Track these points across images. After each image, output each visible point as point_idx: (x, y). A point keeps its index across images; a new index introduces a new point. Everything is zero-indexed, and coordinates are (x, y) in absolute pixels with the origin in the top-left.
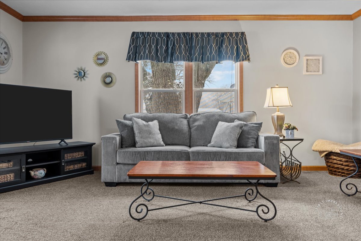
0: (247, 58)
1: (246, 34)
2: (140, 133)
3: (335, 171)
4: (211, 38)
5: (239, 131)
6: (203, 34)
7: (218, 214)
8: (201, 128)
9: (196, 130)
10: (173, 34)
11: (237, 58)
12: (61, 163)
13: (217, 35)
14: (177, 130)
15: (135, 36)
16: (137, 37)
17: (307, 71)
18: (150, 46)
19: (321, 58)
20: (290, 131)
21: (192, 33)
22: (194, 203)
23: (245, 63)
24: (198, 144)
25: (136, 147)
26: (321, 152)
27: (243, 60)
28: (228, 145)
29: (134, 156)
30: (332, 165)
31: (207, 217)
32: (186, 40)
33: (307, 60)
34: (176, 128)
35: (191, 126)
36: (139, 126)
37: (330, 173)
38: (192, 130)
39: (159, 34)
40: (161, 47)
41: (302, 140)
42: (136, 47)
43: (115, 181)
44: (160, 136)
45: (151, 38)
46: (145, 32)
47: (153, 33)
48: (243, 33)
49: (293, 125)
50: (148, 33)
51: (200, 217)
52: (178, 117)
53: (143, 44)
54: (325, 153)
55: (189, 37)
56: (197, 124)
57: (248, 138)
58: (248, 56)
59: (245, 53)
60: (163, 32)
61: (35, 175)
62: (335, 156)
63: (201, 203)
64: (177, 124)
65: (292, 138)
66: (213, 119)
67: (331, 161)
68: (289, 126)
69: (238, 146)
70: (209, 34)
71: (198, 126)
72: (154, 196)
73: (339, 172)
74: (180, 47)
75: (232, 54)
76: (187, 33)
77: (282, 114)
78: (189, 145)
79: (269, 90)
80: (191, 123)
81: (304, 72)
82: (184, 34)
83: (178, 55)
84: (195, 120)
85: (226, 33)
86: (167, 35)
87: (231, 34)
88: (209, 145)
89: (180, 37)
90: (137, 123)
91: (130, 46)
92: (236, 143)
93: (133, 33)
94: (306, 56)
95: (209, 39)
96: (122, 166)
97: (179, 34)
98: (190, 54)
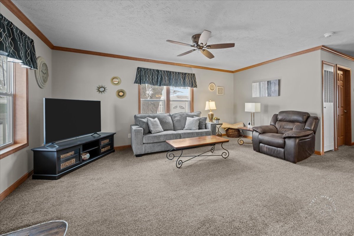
0: (196, 86)
1: (195, 74)
2: (153, 126)
3: (230, 136)
4: (180, 75)
5: (198, 122)
6: (176, 73)
7: (207, 159)
8: (179, 121)
9: (176, 122)
10: (161, 71)
11: (192, 86)
12: (99, 148)
13: (182, 73)
14: (167, 122)
15: (139, 70)
16: (141, 70)
17: (218, 93)
18: (149, 76)
19: (223, 88)
20: (217, 121)
21: (171, 72)
22: (196, 156)
23: (195, 89)
24: (178, 129)
25: (152, 134)
26: (225, 128)
27: (194, 87)
28: (195, 129)
29: (154, 138)
30: (229, 133)
31: (205, 161)
32: (168, 74)
33: (218, 88)
34: (167, 121)
35: (173, 120)
36: (152, 122)
37: (228, 137)
38: (174, 122)
39: (154, 70)
40: (155, 77)
41: (222, 124)
42: (140, 76)
43: (142, 154)
44: (161, 127)
45: (149, 72)
46: (146, 68)
47: (150, 69)
48: (194, 74)
49: (218, 118)
50: (147, 69)
51: (202, 161)
52: (167, 115)
53: (144, 75)
54: (227, 129)
55: (169, 73)
56: (176, 119)
57: (202, 125)
58: (197, 85)
59: (195, 84)
60: (156, 69)
61: (84, 158)
62: (230, 129)
63: (198, 156)
64: (167, 119)
65: (218, 124)
66: (184, 116)
67: (229, 132)
68: (217, 118)
69: (199, 129)
70: (179, 73)
71: (177, 120)
72: (174, 157)
73: (232, 136)
74: (165, 78)
75: (190, 84)
76: (168, 71)
77: (213, 113)
78: (173, 130)
79: (207, 103)
80: (173, 118)
81: (217, 94)
82: (167, 71)
83: (164, 83)
84: (175, 117)
85: (187, 73)
86: (158, 71)
87: (189, 74)
88: (184, 129)
89: (164, 73)
90: (150, 120)
91: (137, 75)
92: (198, 128)
93: (138, 68)
94: (218, 86)
95: (179, 75)
96: (146, 144)
97: (164, 71)
98: (170, 82)
